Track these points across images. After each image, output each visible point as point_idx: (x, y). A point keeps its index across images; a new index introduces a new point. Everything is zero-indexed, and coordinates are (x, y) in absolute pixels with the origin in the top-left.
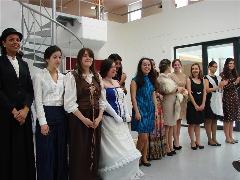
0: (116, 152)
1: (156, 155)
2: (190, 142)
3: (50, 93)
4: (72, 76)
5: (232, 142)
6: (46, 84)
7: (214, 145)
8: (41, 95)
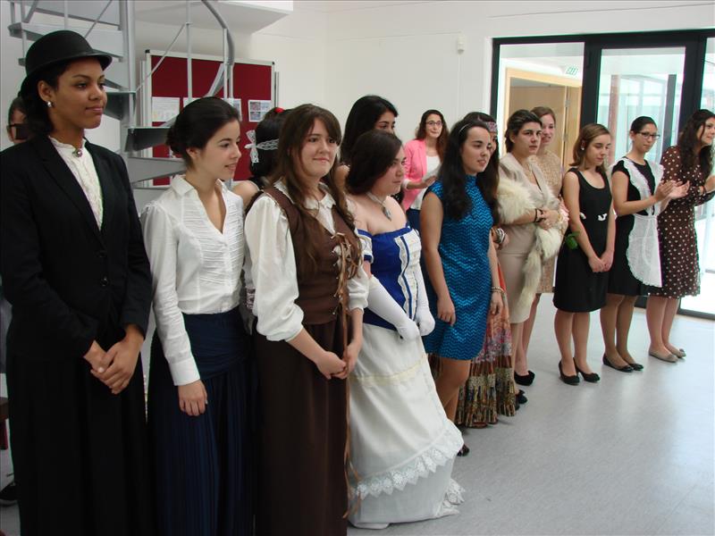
0: (397, 439)
1: (480, 414)
2: (559, 357)
3: (203, 269)
4: (279, 210)
5: (670, 357)
6: (192, 241)
7: (625, 369)
8: (174, 279)
